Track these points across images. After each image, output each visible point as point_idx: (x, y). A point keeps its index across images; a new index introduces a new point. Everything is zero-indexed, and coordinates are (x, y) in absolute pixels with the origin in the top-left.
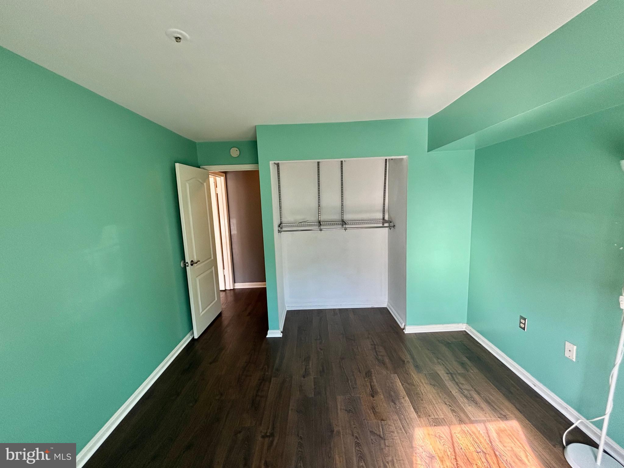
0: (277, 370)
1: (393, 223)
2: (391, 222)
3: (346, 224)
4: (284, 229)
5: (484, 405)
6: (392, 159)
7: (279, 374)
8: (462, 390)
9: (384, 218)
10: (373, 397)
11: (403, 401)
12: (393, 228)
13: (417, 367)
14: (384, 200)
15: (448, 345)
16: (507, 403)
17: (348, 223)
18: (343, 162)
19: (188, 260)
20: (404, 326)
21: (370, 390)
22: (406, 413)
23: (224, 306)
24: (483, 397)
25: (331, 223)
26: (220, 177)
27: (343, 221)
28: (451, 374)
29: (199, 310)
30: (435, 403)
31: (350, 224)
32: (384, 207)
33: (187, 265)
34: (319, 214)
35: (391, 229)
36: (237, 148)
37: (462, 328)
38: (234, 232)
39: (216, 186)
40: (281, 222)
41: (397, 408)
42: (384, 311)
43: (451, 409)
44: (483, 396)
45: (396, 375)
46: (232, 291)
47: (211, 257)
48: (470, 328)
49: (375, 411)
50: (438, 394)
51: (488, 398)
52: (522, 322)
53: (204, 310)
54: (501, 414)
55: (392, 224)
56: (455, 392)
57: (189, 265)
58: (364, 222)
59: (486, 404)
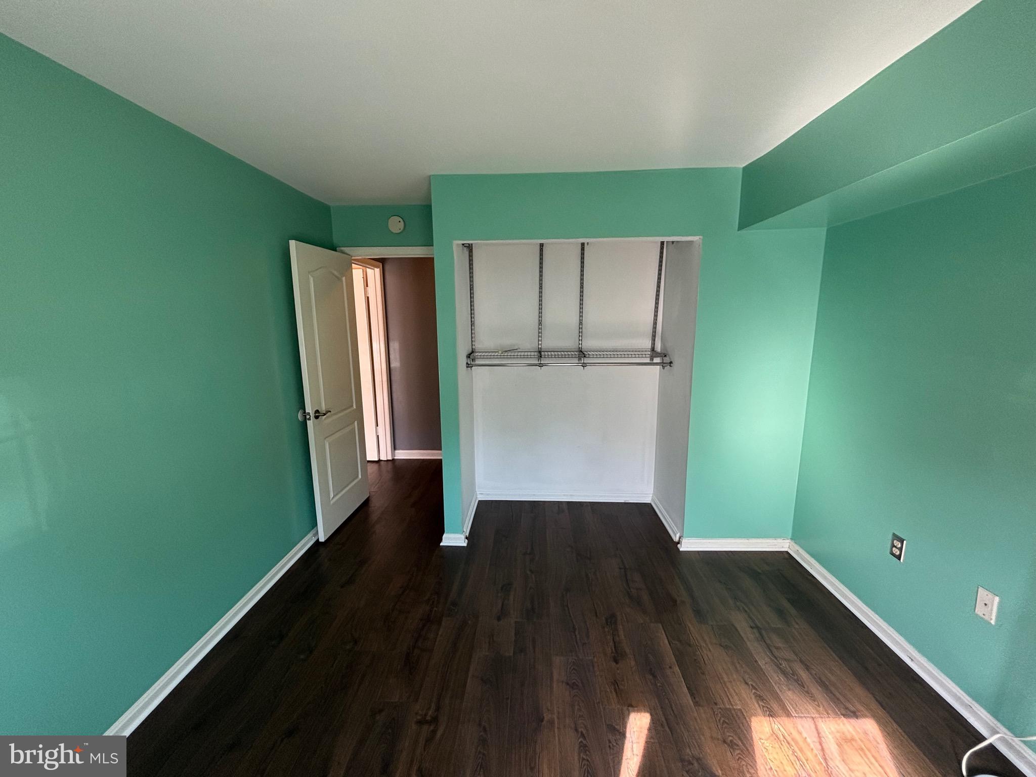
0: (454, 604)
1: (670, 358)
2: (665, 356)
3: (585, 356)
4: (478, 362)
5: (816, 690)
6: (673, 242)
7: (456, 610)
8: (778, 661)
9: (653, 349)
10: (616, 662)
11: (668, 672)
12: (669, 366)
13: (699, 613)
14: (656, 316)
15: (755, 575)
16: (859, 690)
17: (589, 355)
18: (586, 245)
19: (309, 409)
20: (680, 538)
21: (612, 650)
22: (673, 694)
23: (374, 487)
24: (816, 674)
25: (560, 354)
26: (374, 269)
27: (581, 351)
28: (757, 627)
29: (329, 494)
30: (726, 680)
31: (592, 356)
32: (655, 327)
33: (308, 417)
34: (539, 337)
35: (665, 368)
36: (401, 218)
37: (783, 547)
38: (395, 364)
39: (365, 284)
40: (472, 349)
41: (659, 685)
42: (645, 511)
43: (755, 693)
44: (815, 672)
45: (660, 625)
46: (390, 462)
47: (352, 406)
48: (797, 548)
49: (619, 688)
50: (733, 664)
51: (824, 679)
52: (895, 545)
53: (337, 494)
54: (847, 708)
55: (667, 360)
56: (764, 663)
57: (311, 418)
58: (618, 355)
59: (820, 688)
